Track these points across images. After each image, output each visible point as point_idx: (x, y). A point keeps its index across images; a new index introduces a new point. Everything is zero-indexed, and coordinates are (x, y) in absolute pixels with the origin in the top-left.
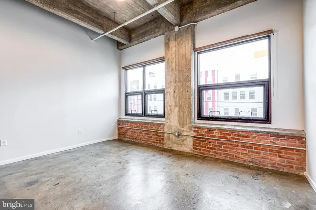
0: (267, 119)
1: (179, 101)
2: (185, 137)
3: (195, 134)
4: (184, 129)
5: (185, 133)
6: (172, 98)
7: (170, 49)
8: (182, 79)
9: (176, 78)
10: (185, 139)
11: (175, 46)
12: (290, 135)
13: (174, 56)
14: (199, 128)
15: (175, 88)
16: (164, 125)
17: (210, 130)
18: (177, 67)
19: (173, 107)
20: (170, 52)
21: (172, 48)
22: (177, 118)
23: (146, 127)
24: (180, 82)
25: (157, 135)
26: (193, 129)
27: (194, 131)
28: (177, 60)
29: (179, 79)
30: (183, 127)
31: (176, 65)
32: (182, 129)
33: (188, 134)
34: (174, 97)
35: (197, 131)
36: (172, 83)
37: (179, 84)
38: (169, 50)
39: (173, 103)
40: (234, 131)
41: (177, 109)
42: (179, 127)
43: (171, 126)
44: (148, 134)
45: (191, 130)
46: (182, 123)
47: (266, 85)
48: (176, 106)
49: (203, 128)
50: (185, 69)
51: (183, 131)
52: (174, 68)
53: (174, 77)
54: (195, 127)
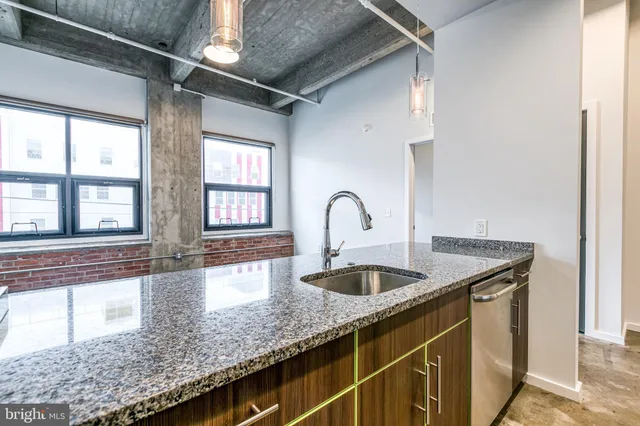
0: (269, 224)
1: (181, 203)
2: (191, 259)
3: (206, 251)
4: (191, 246)
5: (191, 252)
6: (167, 197)
7: (163, 114)
8: (186, 171)
9: (174, 166)
10: (193, 261)
11: (174, 115)
12: (282, 234)
13: (171, 129)
14: (213, 241)
15: (173, 184)
16: (150, 245)
17: (226, 242)
18: (177, 149)
19: (169, 214)
20: (162, 119)
21: (166, 114)
22: (177, 231)
23: (96, 257)
24: (182, 174)
25: (132, 268)
26: (204, 244)
27: (206, 247)
28: (177, 138)
29: (182, 169)
30: (188, 244)
31: (174, 145)
32: (185, 246)
33: (197, 252)
34: (171, 196)
35: (211, 246)
36: (168, 174)
37: (182, 178)
38: (160, 115)
39: (170, 207)
40: (250, 238)
41: (177, 217)
42: (181, 245)
43: (166, 246)
44: (103, 272)
45: (201, 246)
46: (186, 238)
47: (269, 192)
48: (175, 211)
49: (217, 240)
50: (191, 156)
51: (188, 250)
52: (172, 149)
53: (171, 164)
54: (207, 241)
